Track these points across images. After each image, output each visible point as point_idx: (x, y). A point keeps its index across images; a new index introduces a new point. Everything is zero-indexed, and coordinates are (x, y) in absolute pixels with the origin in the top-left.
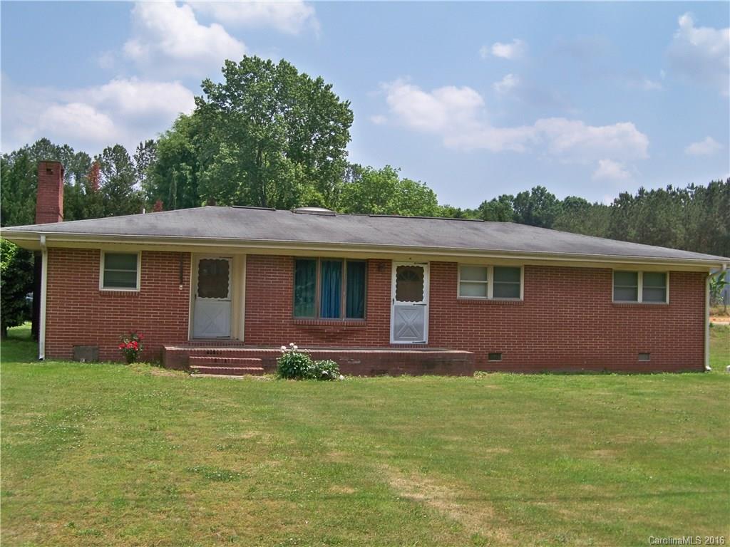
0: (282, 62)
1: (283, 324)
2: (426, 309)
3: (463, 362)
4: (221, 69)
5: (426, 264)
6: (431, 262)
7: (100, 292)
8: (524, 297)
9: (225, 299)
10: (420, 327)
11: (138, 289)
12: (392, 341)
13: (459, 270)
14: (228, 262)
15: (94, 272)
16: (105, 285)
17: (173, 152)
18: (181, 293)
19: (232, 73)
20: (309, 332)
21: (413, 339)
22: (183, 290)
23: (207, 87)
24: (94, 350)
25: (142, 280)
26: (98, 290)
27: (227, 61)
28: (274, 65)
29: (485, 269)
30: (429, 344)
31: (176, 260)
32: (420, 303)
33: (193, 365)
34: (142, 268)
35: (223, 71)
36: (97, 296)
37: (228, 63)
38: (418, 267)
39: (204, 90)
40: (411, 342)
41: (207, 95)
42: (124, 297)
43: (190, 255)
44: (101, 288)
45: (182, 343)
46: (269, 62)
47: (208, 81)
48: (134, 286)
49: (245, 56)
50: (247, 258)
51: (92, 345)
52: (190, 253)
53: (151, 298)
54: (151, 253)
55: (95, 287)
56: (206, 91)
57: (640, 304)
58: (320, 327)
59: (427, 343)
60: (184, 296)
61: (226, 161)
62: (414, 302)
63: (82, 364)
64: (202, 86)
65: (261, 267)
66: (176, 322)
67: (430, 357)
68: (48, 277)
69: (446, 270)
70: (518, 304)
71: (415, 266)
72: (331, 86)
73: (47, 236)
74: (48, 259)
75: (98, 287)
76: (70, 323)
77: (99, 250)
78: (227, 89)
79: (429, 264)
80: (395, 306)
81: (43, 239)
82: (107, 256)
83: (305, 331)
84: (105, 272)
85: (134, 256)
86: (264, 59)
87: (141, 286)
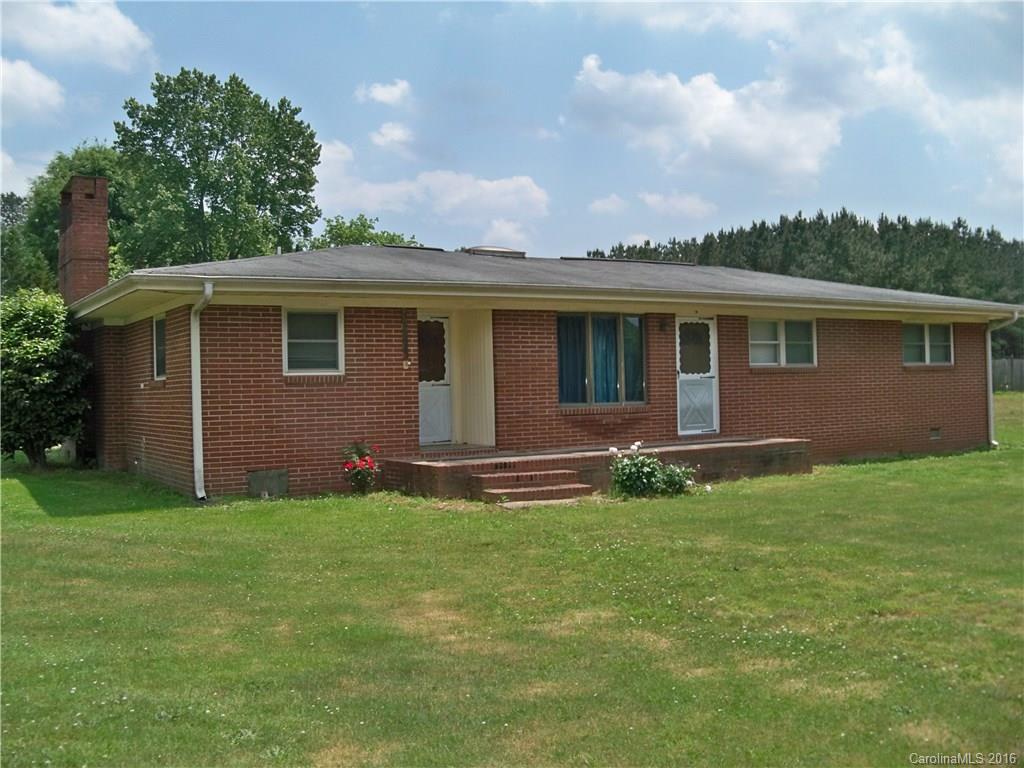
0: (234, 79)
1: (547, 416)
2: (715, 382)
3: (800, 453)
4: (150, 85)
5: (712, 319)
6: (718, 316)
7: (287, 377)
8: (818, 361)
9: (442, 382)
10: (709, 409)
11: (341, 371)
12: (681, 433)
13: (749, 326)
14: (442, 324)
15: (274, 346)
16: (291, 366)
17: (52, 204)
18: (406, 374)
19: (165, 91)
20: (581, 426)
21: (703, 428)
22: (409, 369)
23: (133, 109)
24: (280, 475)
25: (346, 355)
26: (282, 375)
27: (157, 74)
28: (219, 82)
29: (774, 325)
30: (721, 432)
31: (397, 322)
32: (708, 374)
33: (487, 488)
34: (345, 336)
35: (153, 88)
36: (282, 386)
37: (159, 78)
38: (703, 323)
39: (129, 113)
40: (699, 432)
41: (131, 120)
42: (322, 384)
43: (416, 313)
44: (286, 372)
45: (411, 455)
46: (213, 78)
47: (132, 100)
48: (335, 366)
49: (182, 69)
50: (493, 315)
51: (277, 468)
52: (415, 309)
53: (362, 385)
54: (358, 310)
55: (276, 371)
56: (130, 115)
57: (930, 367)
58: (597, 417)
59: (718, 431)
60: (410, 379)
61: (169, 207)
62: (701, 374)
63: (265, 503)
64: (125, 108)
65: (514, 329)
66: (402, 422)
67: (767, 450)
68: (202, 356)
69: (735, 327)
70: (814, 372)
71: (700, 322)
72: (300, 110)
73: (216, 283)
74: (201, 325)
75: (281, 371)
76: (240, 433)
77: (278, 309)
78: (158, 112)
79: (715, 320)
80: (681, 381)
81: (209, 289)
82: (293, 317)
83: (575, 424)
84: (289, 344)
85: (332, 317)
86: (207, 74)
87: (346, 365)
